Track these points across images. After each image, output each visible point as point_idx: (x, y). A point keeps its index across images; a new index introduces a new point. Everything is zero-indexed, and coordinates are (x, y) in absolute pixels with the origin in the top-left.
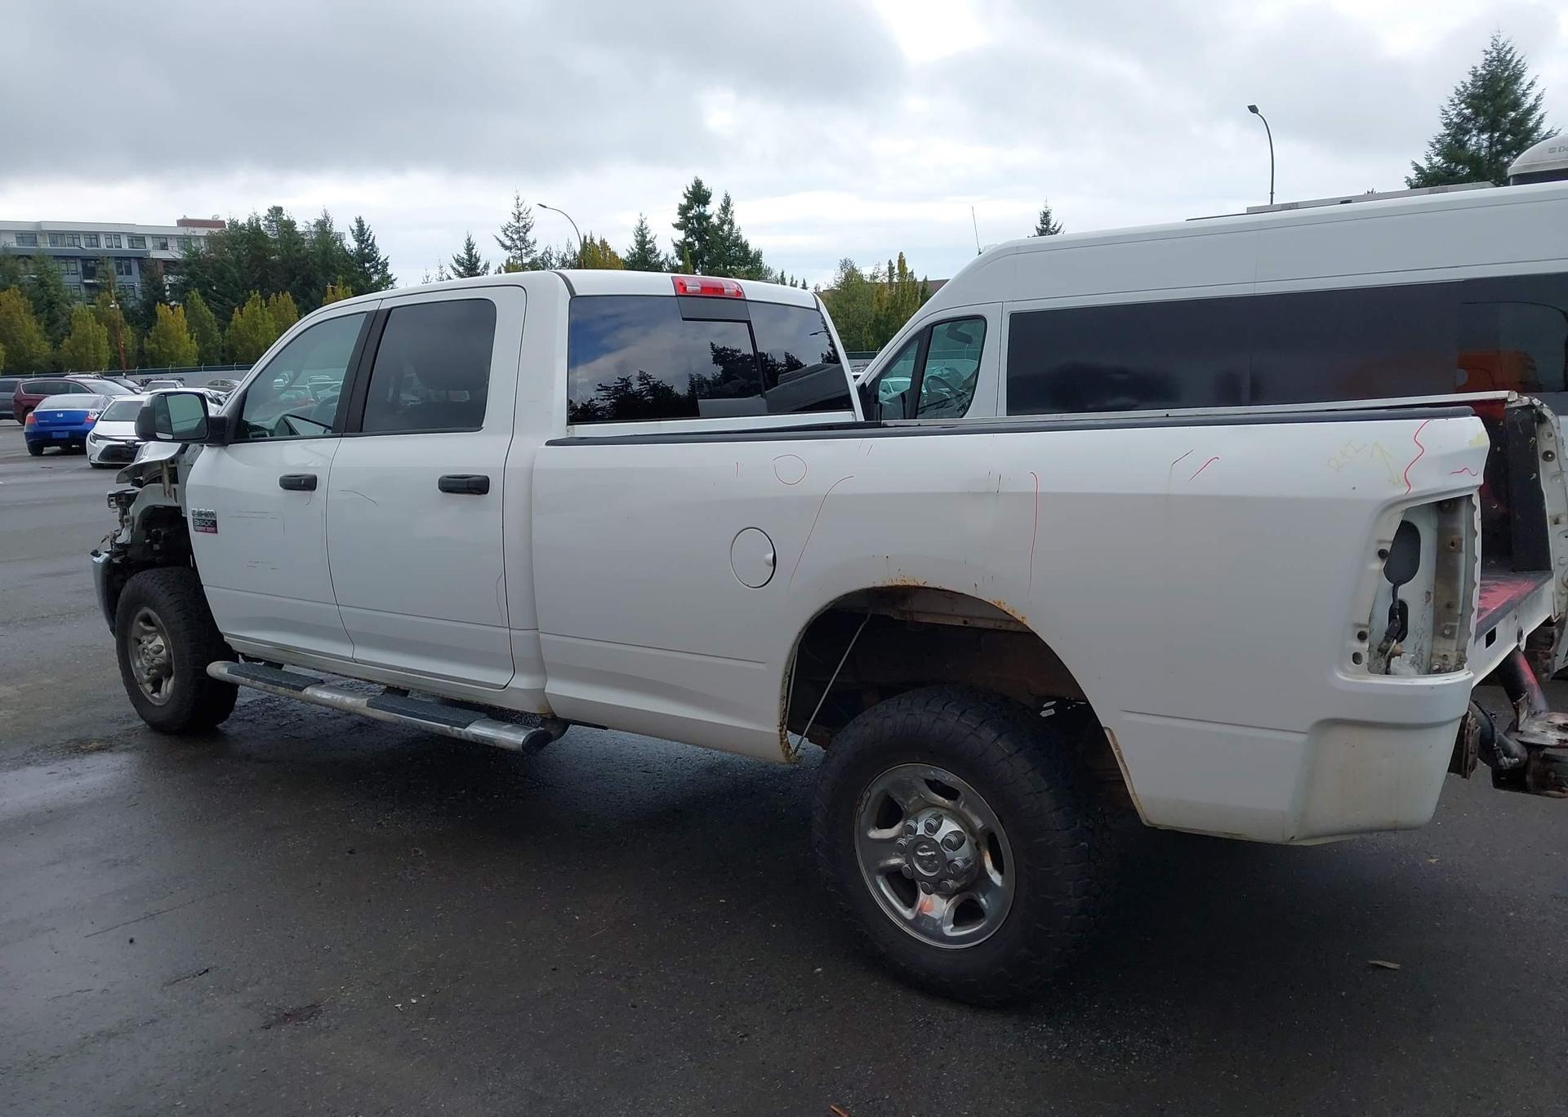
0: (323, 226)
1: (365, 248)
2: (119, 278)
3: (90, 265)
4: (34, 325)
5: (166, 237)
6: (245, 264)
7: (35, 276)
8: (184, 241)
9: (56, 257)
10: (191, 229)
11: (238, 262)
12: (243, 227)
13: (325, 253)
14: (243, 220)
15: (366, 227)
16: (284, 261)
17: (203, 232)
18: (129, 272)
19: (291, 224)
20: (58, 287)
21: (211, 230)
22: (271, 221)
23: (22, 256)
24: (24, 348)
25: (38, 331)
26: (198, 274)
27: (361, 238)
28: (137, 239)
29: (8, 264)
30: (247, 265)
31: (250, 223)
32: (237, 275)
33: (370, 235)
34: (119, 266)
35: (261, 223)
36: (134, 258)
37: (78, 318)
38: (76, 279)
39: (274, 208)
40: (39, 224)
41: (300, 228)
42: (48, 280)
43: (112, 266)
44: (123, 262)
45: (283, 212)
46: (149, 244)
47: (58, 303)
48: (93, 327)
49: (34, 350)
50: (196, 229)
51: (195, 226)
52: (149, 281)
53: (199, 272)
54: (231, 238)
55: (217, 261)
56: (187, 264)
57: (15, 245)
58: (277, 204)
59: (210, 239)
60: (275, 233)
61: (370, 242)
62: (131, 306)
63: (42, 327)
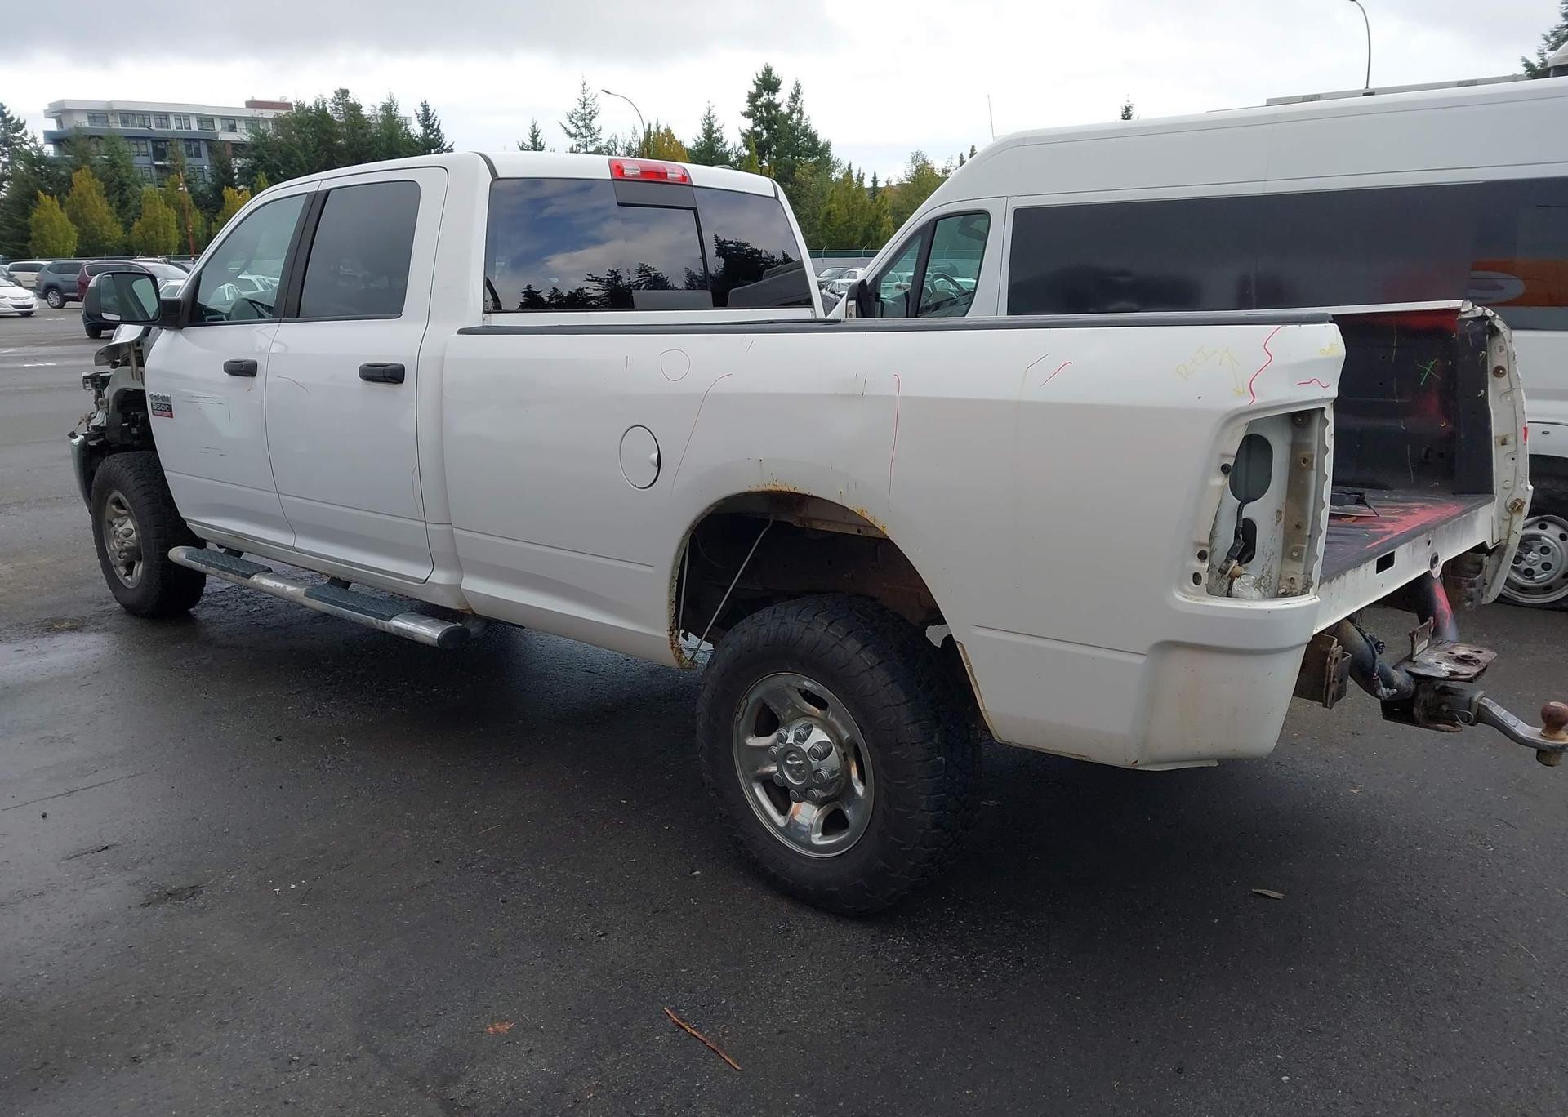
0: (388, 108)
1: (431, 133)
2: (188, 160)
3: (160, 146)
4: (106, 208)
5: (234, 118)
6: (311, 147)
7: (106, 157)
8: (253, 123)
9: (127, 138)
10: (258, 111)
11: (305, 143)
12: (309, 110)
13: (390, 138)
14: (309, 103)
15: (431, 112)
16: (350, 145)
17: (269, 114)
18: (199, 155)
19: (356, 108)
20: (129, 168)
21: (278, 111)
22: (337, 104)
23: (94, 136)
24: (96, 230)
25: (109, 213)
26: (265, 158)
27: (427, 123)
28: (206, 120)
29: (81, 144)
30: (313, 150)
31: (317, 106)
32: (303, 159)
33: (435, 120)
34: (188, 148)
35: (327, 105)
36: (203, 140)
37: (148, 200)
38: (147, 160)
39: (341, 90)
40: (110, 103)
41: (366, 111)
42: (119, 161)
43: (182, 147)
44: (192, 141)
45: (349, 95)
46: (218, 126)
47: (129, 185)
48: (163, 211)
49: (106, 233)
50: (264, 111)
51: (261, 108)
52: (218, 165)
53: (266, 156)
54: (298, 121)
55: (283, 144)
56: (255, 147)
57: (87, 125)
58: (344, 87)
59: (277, 121)
60: (341, 116)
61: (435, 127)
62: (200, 190)
63: (114, 209)
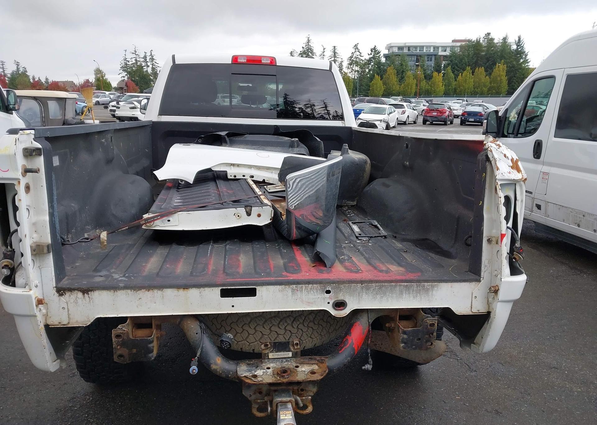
0: (505, 39)
1: (520, 48)
2: (427, 62)
3: (418, 58)
4: (396, 79)
5: (446, 47)
6: (471, 56)
7: (400, 62)
8: (452, 47)
9: (408, 55)
10: (455, 43)
11: (469, 55)
12: (474, 42)
13: (502, 51)
14: (474, 39)
15: (521, 39)
16: (486, 55)
17: (459, 44)
18: (431, 60)
19: (492, 39)
20: (406, 66)
21: (462, 43)
22: (485, 39)
23: (397, 55)
24: (391, 87)
25: (396, 81)
26: (453, 60)
27: (519, 44)
28: (436, 48)
29: (393, 58)
30: (471, 57)
31: (477, 40)
32: (467, 61)
33: (523, 43)
34: (428, 58)
35: (481, 40)
36: (434, 55)
37: (408, 77)
38: (413, 63)
39: (488, 33)
40: (405, 43)
41: (496, 41)
42: (404, 63)
43: (426, 58)
44: (429, 56)
45: (491, 35)
46: (440, 49)
47: (405, 72)
48: (412, 81)
49: (394, 88)
50: (457, 43)
52: (436, 63)
53: (454, 60)
54: (468, 46)
55: (461, 55)
56: (450, 56)
57: (397, 51)
58: (489, 32)
59: (461, 47)
60: (486, 43)
61: (522, 45)
62: (428, 73)
63: (398, 80)
